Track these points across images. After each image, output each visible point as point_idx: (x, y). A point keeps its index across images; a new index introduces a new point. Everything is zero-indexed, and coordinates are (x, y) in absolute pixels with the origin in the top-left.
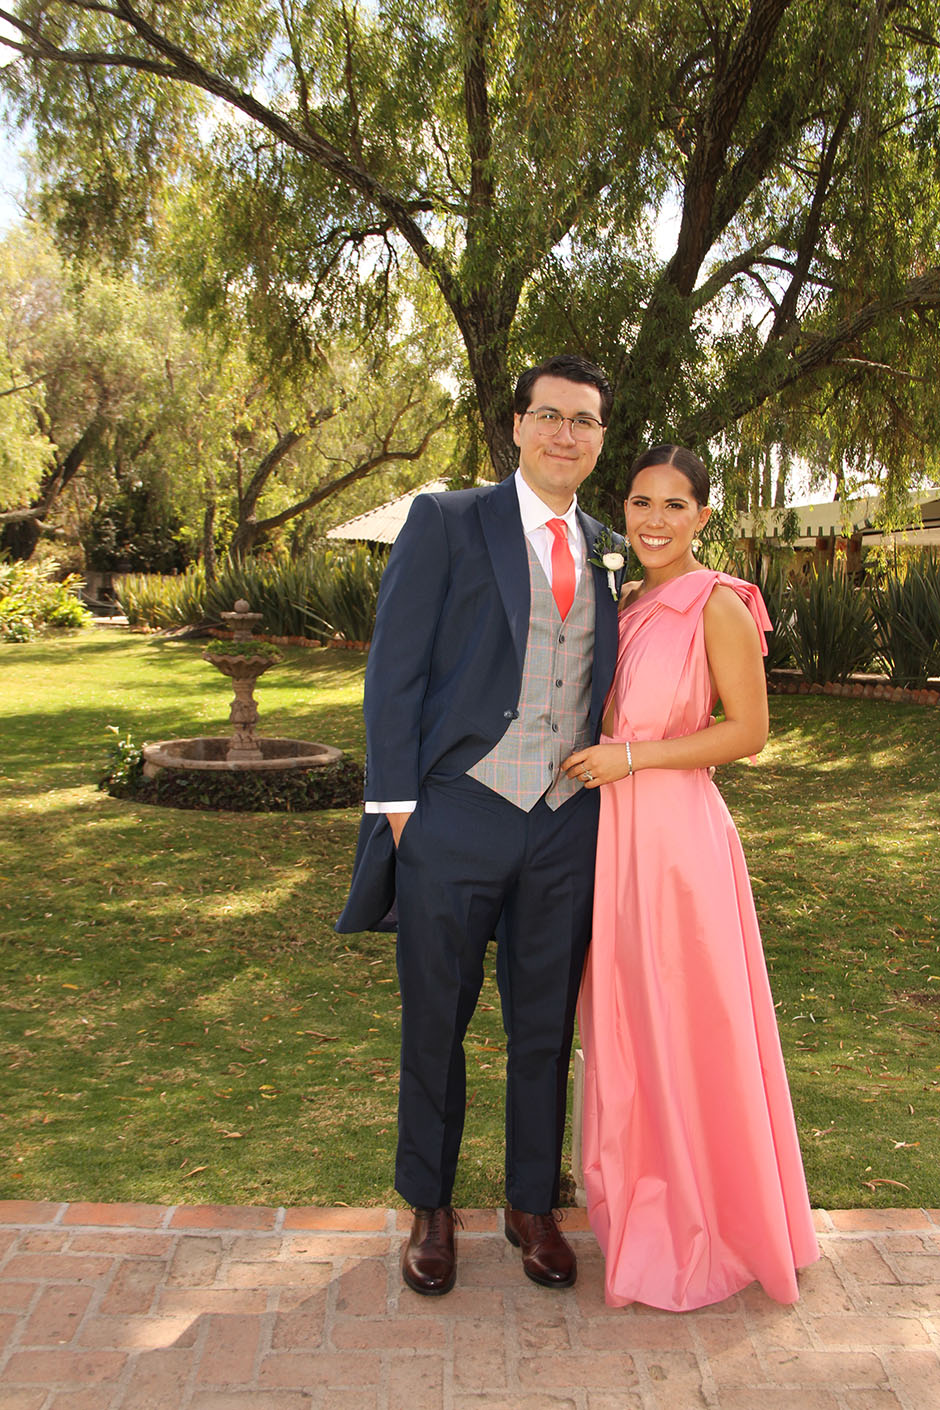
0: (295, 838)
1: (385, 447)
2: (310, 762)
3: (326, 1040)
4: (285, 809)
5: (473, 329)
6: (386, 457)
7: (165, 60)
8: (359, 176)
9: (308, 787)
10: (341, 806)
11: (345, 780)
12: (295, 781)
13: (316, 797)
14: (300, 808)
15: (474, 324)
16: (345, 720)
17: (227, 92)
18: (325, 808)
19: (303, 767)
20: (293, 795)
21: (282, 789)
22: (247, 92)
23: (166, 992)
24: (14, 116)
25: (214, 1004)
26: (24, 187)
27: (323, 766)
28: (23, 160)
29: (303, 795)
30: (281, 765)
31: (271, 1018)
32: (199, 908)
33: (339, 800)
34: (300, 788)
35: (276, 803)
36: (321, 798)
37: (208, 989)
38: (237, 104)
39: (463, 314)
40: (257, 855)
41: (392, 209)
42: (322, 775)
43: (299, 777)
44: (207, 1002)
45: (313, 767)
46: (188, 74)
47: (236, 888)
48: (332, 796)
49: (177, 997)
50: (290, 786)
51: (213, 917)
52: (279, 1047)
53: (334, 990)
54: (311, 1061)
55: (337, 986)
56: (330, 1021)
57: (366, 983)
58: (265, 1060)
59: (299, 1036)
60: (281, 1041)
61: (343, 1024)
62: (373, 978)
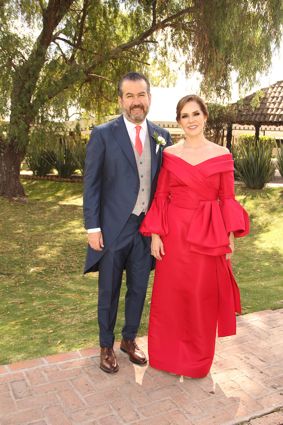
52: (7, 308)
53: (8, 287)
54: (25, 310)
55: (8, 286)
56: (16, 297)
57: (16, 284)
58: (9, 312)
59: (10, 304)
60: (6, 306)
61: (21, 298)
62: (17, 282)
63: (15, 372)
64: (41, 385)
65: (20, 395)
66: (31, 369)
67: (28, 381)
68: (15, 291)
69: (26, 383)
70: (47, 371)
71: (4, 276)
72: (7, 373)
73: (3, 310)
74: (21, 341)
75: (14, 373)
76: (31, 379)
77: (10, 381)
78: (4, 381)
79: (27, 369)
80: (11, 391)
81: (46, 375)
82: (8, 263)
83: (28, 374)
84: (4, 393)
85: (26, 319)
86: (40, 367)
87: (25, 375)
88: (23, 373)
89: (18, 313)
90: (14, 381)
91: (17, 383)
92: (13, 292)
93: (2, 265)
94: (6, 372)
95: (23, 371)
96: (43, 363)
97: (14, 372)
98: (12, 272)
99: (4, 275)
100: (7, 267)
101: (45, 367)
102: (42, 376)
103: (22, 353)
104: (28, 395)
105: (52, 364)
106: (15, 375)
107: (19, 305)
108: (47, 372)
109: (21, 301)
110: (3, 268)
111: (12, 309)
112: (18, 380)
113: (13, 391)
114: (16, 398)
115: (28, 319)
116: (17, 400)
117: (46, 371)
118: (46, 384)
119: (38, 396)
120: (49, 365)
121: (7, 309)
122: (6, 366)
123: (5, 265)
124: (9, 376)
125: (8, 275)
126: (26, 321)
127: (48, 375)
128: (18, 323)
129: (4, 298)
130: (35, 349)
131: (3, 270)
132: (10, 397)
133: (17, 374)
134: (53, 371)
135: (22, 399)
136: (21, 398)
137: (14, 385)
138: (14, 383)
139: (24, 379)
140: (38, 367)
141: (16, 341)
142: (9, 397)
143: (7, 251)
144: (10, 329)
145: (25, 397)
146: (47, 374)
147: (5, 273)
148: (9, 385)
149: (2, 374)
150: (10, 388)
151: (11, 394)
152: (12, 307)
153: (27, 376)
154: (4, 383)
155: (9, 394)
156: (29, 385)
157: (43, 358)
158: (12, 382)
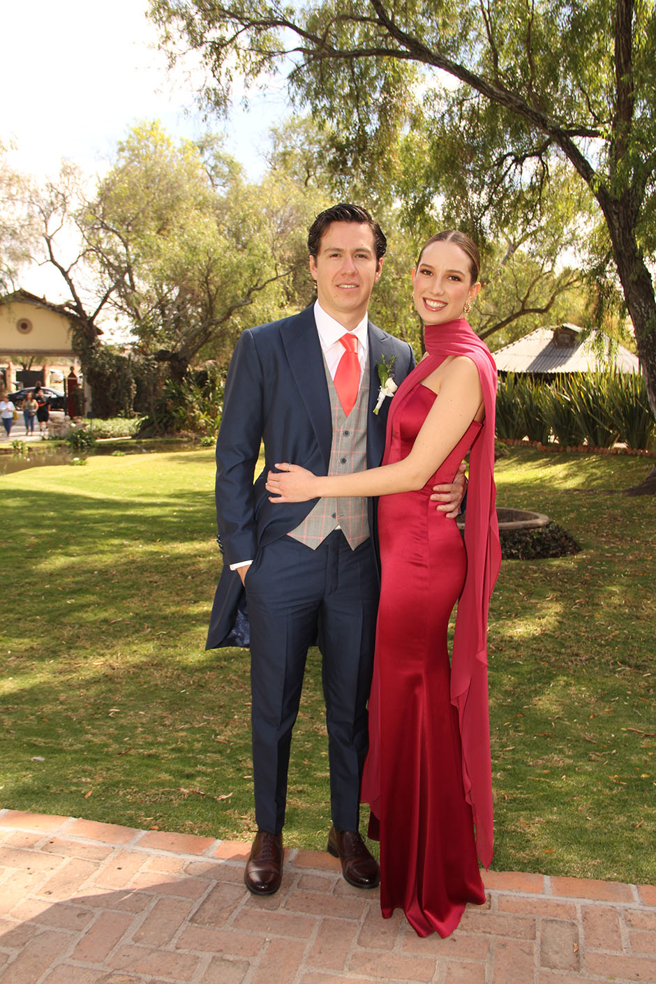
0: (536, 578)
1: (523, 305)
2: (531, 524)
3: (646, 736)
4: (517, 558)
5: (615, 217)
6: (524, 311)
7: (403, 48)
8: (536, 114)
9: (533, 542)
10: (555, 556)
11: (557, 537)
12: (524, 538)
13: (538, 549)
14: (528, 557)
15: (616, 213)
16: (522, 494)
17: (446, 65)
18: (545, 557)
19: (526, 528)
20: (522, 548)
21: (515, 543)
22: (458, 63)
23: (507, 693)
24: (298, 99)
25: (546, 702)
26: (271, 150)
27: (539, 527)
28: (271, 132)
29: (530, 548)
30: (513, 526)
31: (594, 716)
32: (500, 630)
33: (554, 552)
34: (527, 543)
35: (512, 554)
36: (542, 550)
37: (538, 692)
38: (452, 72)
39: (608, 207)
40: (516, 591)
41: (558, 135)
42: (541, 534)
43: (525, 535)
44: (541, 703)
45: (534, 528)
46: (420, 55)
47: (516, 615)
48: (549, 549)
49: (518, 698)
50: (520, 542)
51: (511, 637)
52: (614, 740)
53: (629, 695)
54: (650, 754)
55: (629, 692)
56: (640, 720)
57: (649, 690)
58: (614, 751)
59: (624, 732)
60: (613, 735)
61: (651, 723)
62: (652, 688)
63: (561, 899)
64: (607, 951)
65: (555, 958)
66: (597, 903)
67: (581, 930)
68: (643, 707)
69: (577, 934)
70: (633, 923)
71: (628, 669)
72: (543, 896)
73: (605, 743)
74: (610, 827)
75: (558, 902)
76: (590, 928)
77: (544, 917)
78: (530, 913)
79: (588, 902)
80: (538, 941)
81: (625, 931)
82: (644, 641)
83: (586, 913)
84: (522, 940)
85: (643, 776)
86: (620, 905)
87: (579, 916)
88: (578, 907)
89: (632, 758)
90: (552, 921)
91: (556, 926)
92: (637, 707)
93: (630, 644)
94: (543, 893)
95: (578, 903)
96: (629, 898)
97: (559, 898)
98: (646, 664)
99: (629, 666)
100: (640, 650)
101: (633, 911)
102: (616, 931)
103: (599, 855)
104: (571, 966)
105: (647, 908)
106: (558, 905)
107: (643, 739)
108: (632, 925)
109: (648, 730)
110: (631, 651)
111: (625, 746)
112: (561, 922)
113: (542, 943)
114: (545, 962)
115: (647, 776)
116: (544, 969)
117: (630, 921)
118: (618, 954)
119: (591, 978)
120: (641, 907)
121: (615, 743)
122: (547, 878)
123: (635, 644)
124: (546, 904)
125: (637, 667)
126: (641, 779)
127: (630, 932)
128: (624, 780)
129: (615, 717)
130: (630, 856)
131: (629, 655)
132: (531, 954)
133: (563, 906)
134: (646, 928)
135: (553, 971)
136: (555, 967)
137: (548, 929)
138: (550, 924)
139: (574, 924)
140: (615, 904)
141: (599, 823)
142: (528, 954)
143: (648, 616)
144: (601, 791)
145: (562, 968)
146: (628, 930)
147: (633, 662)
148: (539, 926)
149: (533, 895)
150: (538, 934)
151: (536, 949)
152: (627, 739)
153: (584, 918)
154: (529, 916)
155: (531, 947)
156: (581, 941)
157: (633, 886)
158: (546, 921)
